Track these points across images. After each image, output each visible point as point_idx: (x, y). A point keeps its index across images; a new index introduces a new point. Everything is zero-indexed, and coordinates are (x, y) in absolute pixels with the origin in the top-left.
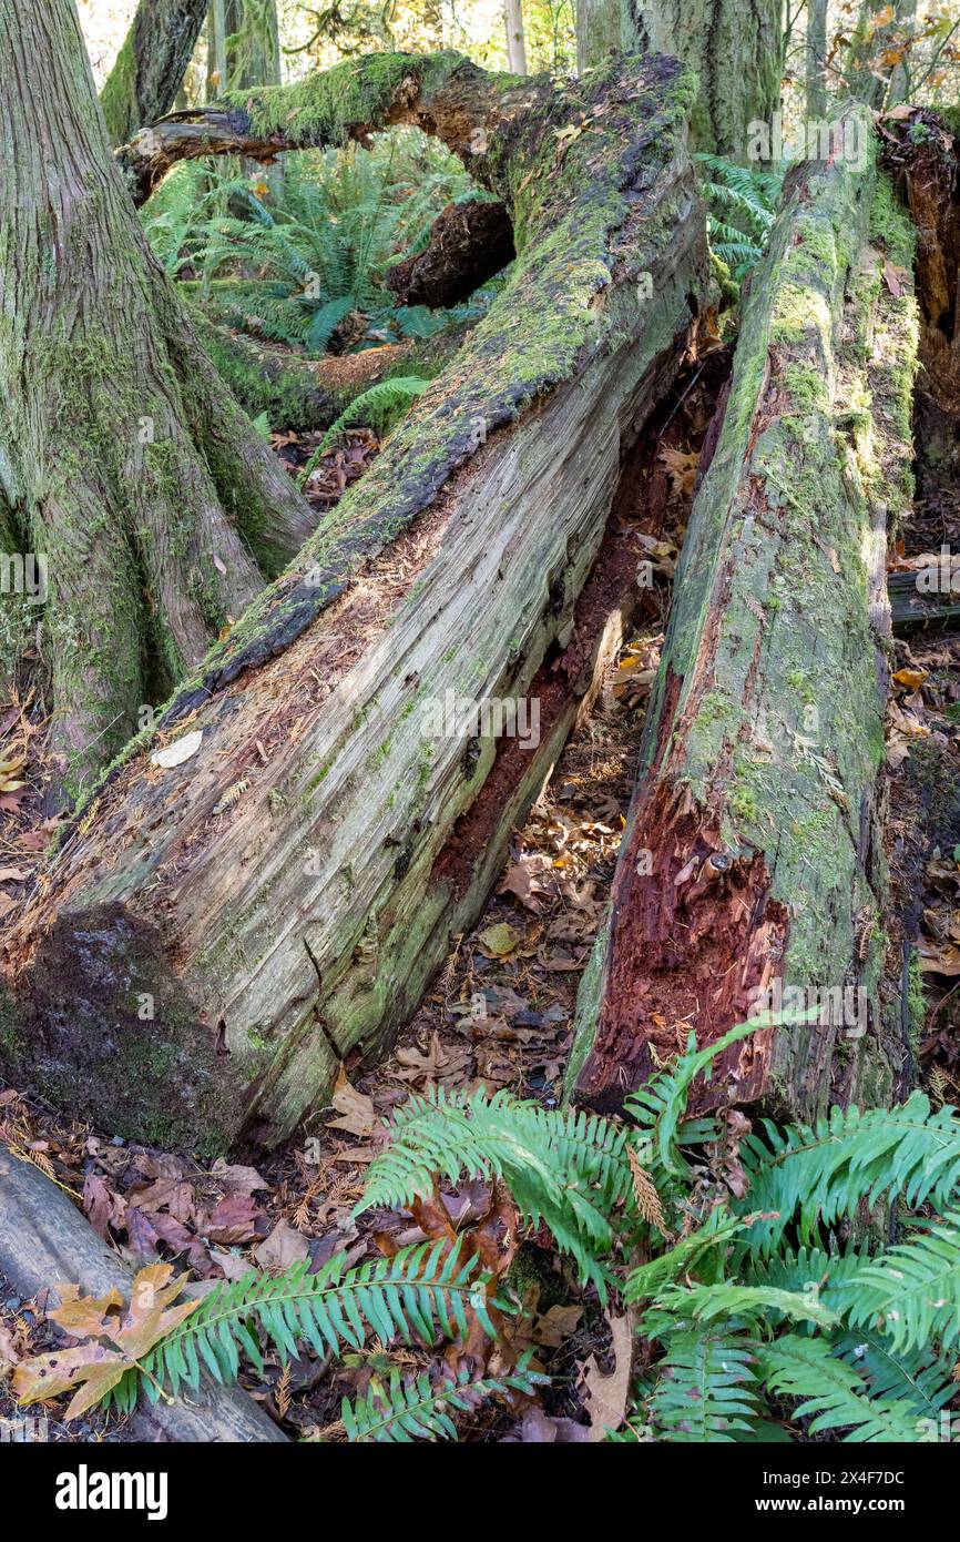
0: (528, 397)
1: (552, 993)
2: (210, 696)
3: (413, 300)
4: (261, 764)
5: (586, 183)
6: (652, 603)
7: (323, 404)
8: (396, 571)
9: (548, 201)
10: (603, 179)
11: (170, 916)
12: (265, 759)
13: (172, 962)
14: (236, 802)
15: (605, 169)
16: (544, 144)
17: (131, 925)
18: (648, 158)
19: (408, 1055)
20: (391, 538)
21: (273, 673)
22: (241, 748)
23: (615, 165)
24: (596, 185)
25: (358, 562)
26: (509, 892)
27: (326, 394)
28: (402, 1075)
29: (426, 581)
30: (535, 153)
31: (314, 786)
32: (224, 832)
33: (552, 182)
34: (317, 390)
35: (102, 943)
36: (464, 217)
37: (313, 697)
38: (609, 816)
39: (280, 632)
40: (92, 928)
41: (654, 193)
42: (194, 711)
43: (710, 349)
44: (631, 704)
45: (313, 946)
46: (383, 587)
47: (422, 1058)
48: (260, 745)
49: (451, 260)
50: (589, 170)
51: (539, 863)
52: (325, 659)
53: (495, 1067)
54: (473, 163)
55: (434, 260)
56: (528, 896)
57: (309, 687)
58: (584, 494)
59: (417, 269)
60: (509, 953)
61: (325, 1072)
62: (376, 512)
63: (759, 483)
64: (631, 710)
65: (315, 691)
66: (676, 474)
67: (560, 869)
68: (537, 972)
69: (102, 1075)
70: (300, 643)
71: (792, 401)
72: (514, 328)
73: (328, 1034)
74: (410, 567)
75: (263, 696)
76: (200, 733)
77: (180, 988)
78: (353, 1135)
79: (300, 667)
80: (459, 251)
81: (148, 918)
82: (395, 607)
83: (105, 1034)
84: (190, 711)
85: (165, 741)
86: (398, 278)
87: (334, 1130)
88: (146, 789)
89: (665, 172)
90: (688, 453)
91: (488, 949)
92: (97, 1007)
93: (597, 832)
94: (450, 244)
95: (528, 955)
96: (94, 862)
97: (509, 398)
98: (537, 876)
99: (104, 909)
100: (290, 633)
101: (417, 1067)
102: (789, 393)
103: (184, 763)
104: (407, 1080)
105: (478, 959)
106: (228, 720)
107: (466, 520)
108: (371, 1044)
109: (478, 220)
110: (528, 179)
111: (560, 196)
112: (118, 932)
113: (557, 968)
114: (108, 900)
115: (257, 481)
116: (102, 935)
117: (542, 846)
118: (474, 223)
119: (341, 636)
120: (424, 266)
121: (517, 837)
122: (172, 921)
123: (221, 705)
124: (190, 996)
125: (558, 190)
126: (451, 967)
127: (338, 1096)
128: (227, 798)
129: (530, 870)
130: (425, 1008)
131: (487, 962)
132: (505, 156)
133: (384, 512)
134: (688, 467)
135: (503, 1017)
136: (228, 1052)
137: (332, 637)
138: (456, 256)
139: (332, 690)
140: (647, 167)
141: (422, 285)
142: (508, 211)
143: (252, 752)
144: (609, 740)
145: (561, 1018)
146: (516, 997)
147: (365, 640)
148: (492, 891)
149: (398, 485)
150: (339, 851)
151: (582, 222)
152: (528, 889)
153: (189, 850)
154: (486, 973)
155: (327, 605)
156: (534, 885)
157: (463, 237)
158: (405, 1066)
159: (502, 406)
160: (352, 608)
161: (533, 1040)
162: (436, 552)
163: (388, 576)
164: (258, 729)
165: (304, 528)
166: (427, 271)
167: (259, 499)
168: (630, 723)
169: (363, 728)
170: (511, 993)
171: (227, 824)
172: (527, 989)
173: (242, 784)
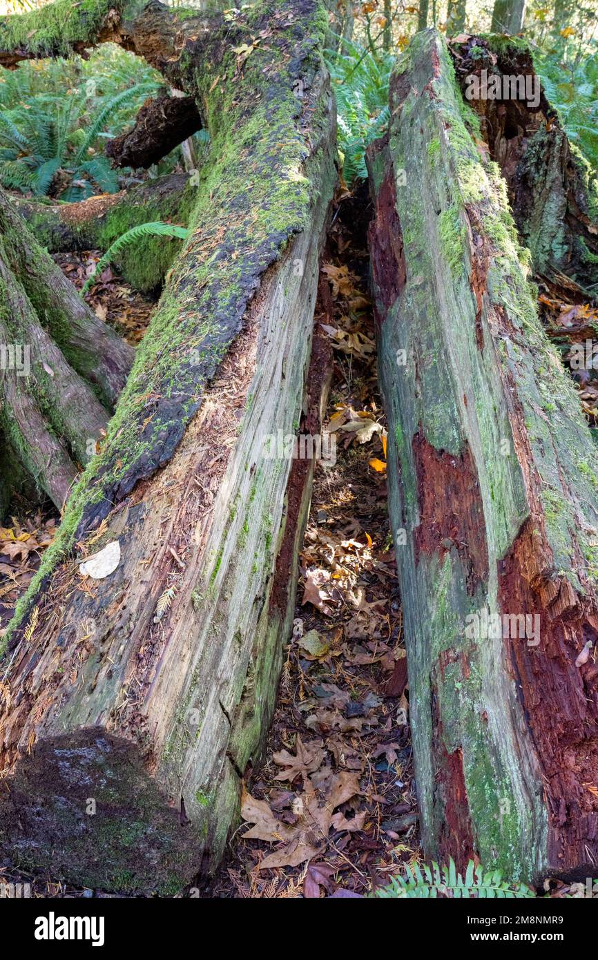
0: (284, 242)
1: (363, 683)
2: (113, 506)
3: (125, 163)
4: (179, 570)
5: (264, 85)
6: (340, 373)
7: (65, 235)
8: (230, 387)
9: (238, 97)
10: (279, 82)
11: (144, 729)
12: (182, 565)
13: (146, 766)
14: (169, 608)
15: (278, 75)
16: (225, 57)
17: (111, 743)
18: (305, 67)
19: (282, 757)
20: (220, 360)
21: (163, 481)
22: (159, 557)
23: (285, 72)
24: (274, 86)
25: (202, 382)
26: (308, 603)
27: (67, 229)
28: (282, 776)
29: (254, 393)
30: (218, 64)
31: (215, 577)
32: (168, 639)
33: (236, 83)
34: (61, 226)
35: (81, 757)
36: (161, 107)
37: (201, 503)
38: (356, 533)
39: (162, 448)
40: (73, 746)
41: (313, 92)
42: (104, 522)
43: (342, 196)
44: (345, 447)
45: (224, 704)
46: (224, 401)
47: (292, 758)
48: (173, 552)
49: (152, 137)
50: (266, 76)
51: (321, 575)
52: (202, 469)
53: (347, 757)
54: (169, 70)
55: (139, 137)
56: (321, 604)
57: (196, 494)
58: (310, 306)
59: (127, 143)
60: (324, 655)
61: (235, 793)
62: (201, 339)
63: (502, 311)
64: (345, 451)
65: (202, 497)
66: (334, 281)
67: (338, 580)
68: (347, 668)
69: (75, 848)
70: (177, 455)
71: (495, 245)
72: (250, 190)
73: (232, 761)
74: (240, 382)
75: (162, 505)
76: (116, 544)
77: (152, 784)
78: (264, 842)
79: (183, 477)
80: (158, 131)
81: (126, 735)
82: (238, 416)
83: (79, 819)
84: (100, 522)
85: (86, 551)
86: (114, 150)
87: (249, 840)
88: (85, 601)
89: (318, 78)
90: (338, 266)
91: (308, 653)
92: (72, 801)
93: (354, 547)
94: (151, 125)
95: (337, 654)
96: (57, 678)
97: (272, 245)
98: (324, 587)
99: (86, 732)
100: (169, 449)
101: (291, 766)
102: (490, 239)
103: (113, 574)
104: (287, 781)
105: (304, 661)
106: (137, 529)
107: (267, 341)
108: (256, 756)
109: (172, 109)
110: (216, 81)
111: (247, 94)
112: (97, 748)
113: (361, 663)
114: (88, 725)
115: (62, 303)
116: (83, 751)
117: (319, 562)
118: (169, 111)
119: (207, 447)
120: (132, 140)
121: (302, 559)
122: (146, 733)
123: (126, 515)
124: (161, 789)
125: (243, 89)
126: (287, 672)
127: (245, 808)
128: (161, 608)
129: (316, 582)
130: (278, 711)
131: (309, 663)
132: (192, 65)
133: (209, 339)
134: (340, 276)
135: (337, 711)
136: (190, 822)
137: (200, 448)
138: (156, 134)
139: (215, 495)
140: (306, 74)
141: (130, 154)
142: (197, 103)
143: (168, 559)
144: (336, 473)
145: (377, 705)
146: (340, 692)
147: (225, 447)
148: (298, 605)
149: (211, 317)
150: (232, 621)
151: (274, 112)
152: (320, 600)
153: (144, 662)
154: (311, 673)
155: (191, 420)
156: (323, 595)
157: (161, 121)
158: (283, 767)
159: (269, 251)
160: (206, 420)
161: (364, 727)
162: (254, 368)
163: (225, 391)
164: (167, 537)
165: (98, 335)
166: (135, 144)
167: (64, 316)
168: (347, 460)
169: (235, 518)
170: (335, 688)
171: (169, 632)
172: (345, 682)
173: (171, 592)
